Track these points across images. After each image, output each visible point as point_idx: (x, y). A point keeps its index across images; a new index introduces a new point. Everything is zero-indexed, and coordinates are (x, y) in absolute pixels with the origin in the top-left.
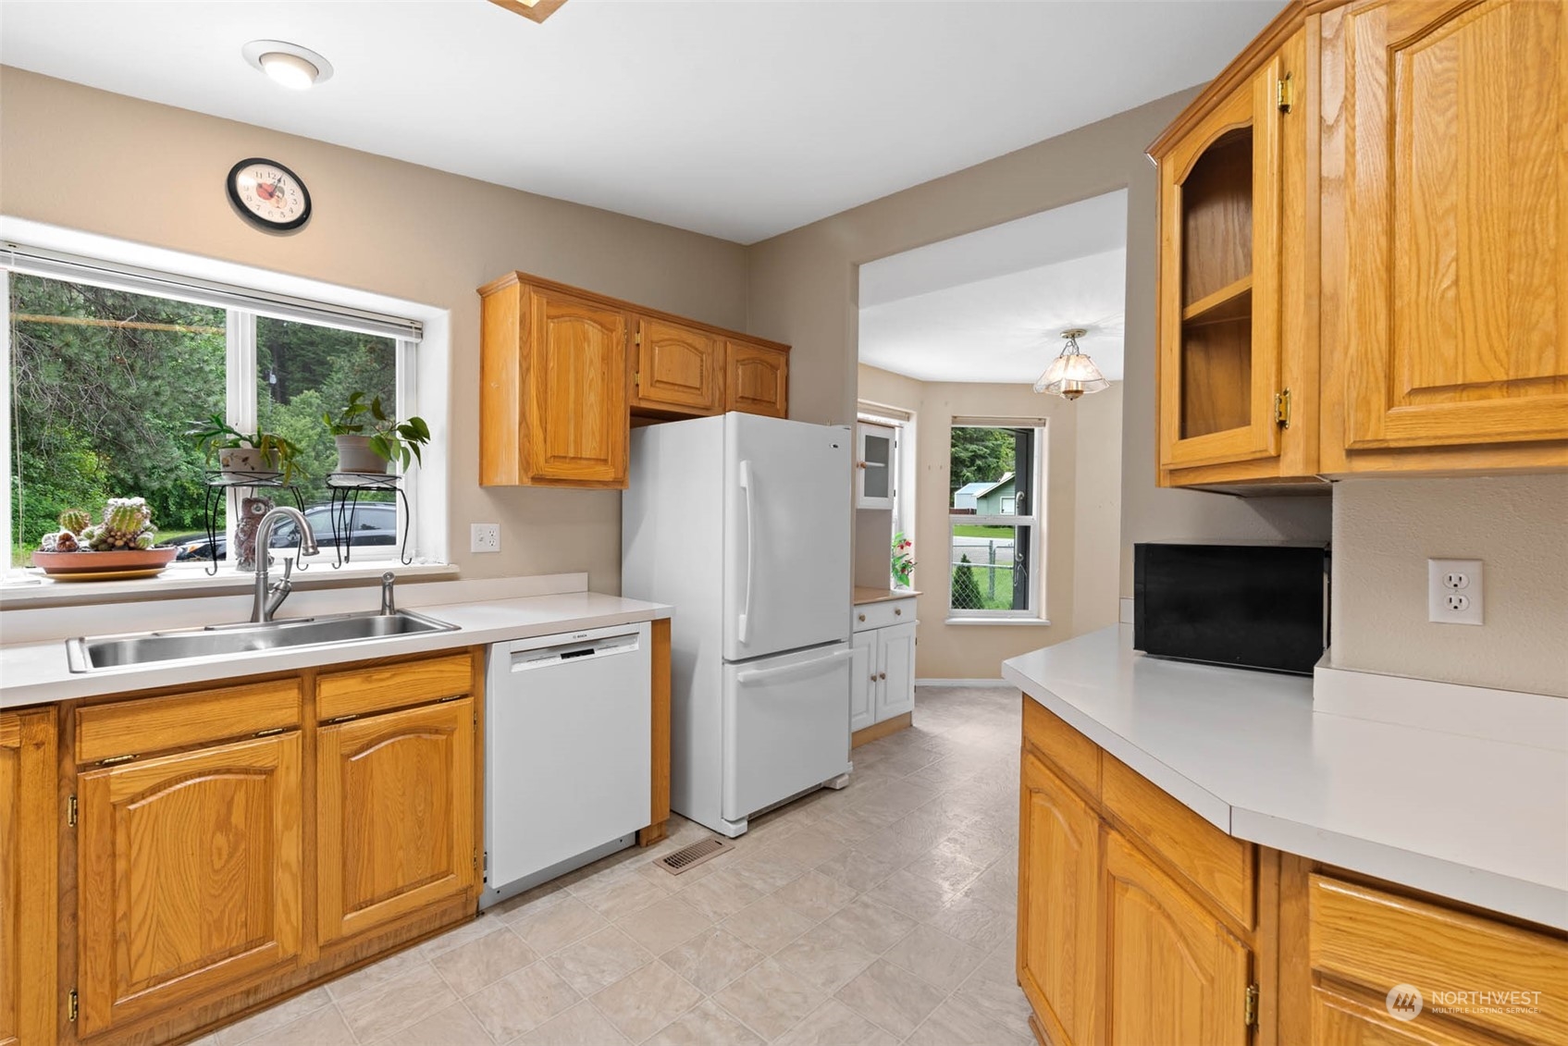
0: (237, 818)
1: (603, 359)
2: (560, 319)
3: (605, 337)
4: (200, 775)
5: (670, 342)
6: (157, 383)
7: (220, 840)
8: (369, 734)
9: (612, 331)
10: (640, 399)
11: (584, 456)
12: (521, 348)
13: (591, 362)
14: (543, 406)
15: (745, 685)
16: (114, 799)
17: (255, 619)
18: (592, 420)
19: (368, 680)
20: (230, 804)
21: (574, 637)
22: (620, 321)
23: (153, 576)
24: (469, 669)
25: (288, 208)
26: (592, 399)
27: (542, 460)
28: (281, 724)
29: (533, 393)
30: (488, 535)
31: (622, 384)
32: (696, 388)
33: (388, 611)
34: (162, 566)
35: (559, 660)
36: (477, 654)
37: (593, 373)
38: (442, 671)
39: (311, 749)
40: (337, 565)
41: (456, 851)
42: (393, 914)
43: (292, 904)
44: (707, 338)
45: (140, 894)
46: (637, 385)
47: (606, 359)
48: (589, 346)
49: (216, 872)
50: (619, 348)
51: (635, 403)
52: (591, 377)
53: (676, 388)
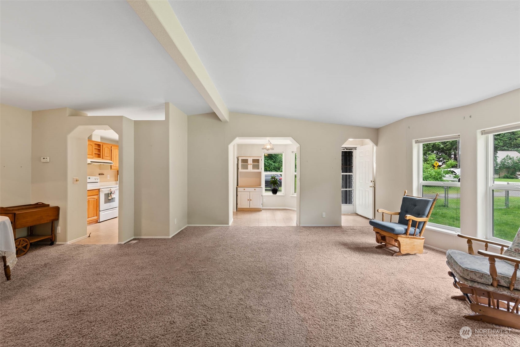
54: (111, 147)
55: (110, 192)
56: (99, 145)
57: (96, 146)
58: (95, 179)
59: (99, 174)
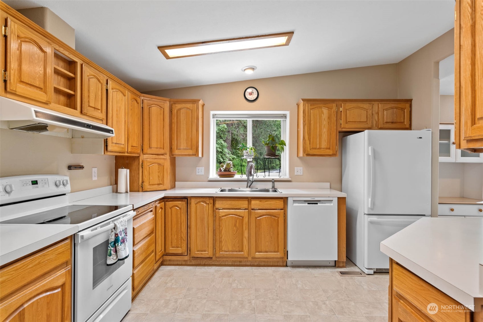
0: (237, 225)
1: (328, 118)
2: (314, 109)
3: (329, 111)
4: (232, 215)
5: (354, 108)
6: (261, 130)
7: (235, 228)
8: (261, 214)
9: (332, 109)
10: (342, 128)
11: (322, 147)
12: (303, 119)
13: (324, 119)
14: (309, 134)
15: (371, 223)
16: (220, 216)
17: (247, 187)
18: (325, 137)
19: (261, 201)
20: (236, 222)
21: (311, 199)
22: (334, 105)
23: (233, 177)
24: (283, 203)
25: (254, 96)
26: (325, 130)
27: (309, 149)
28: (245, 208)
29: (306, 131)
30: (299, 170)
31: (335, 124)
32: (365, 122)
33: (273, 188)
34: (234, 175)
35: (307, 204)
36: (285, 200)
37: (325, 123)
38: (276, 202)
39: (250, 214)
40: (264, 177)
41: (280, 247)
42: (265, 256)
43: (246, 246)
44: (369, 104)
45: (223, 234)
46: (341, 124)
47: (329, 118)
48: (324, 115)
49: (234, 234)
50: (334, 114)
51: (340, 130)
52: (324, 124)
53: (356, 123)
54: (105, 82)
55: (112, 238)
56: (71, 64)
57: (62, 80)
58: (56, 185)
59: (70, 168)
